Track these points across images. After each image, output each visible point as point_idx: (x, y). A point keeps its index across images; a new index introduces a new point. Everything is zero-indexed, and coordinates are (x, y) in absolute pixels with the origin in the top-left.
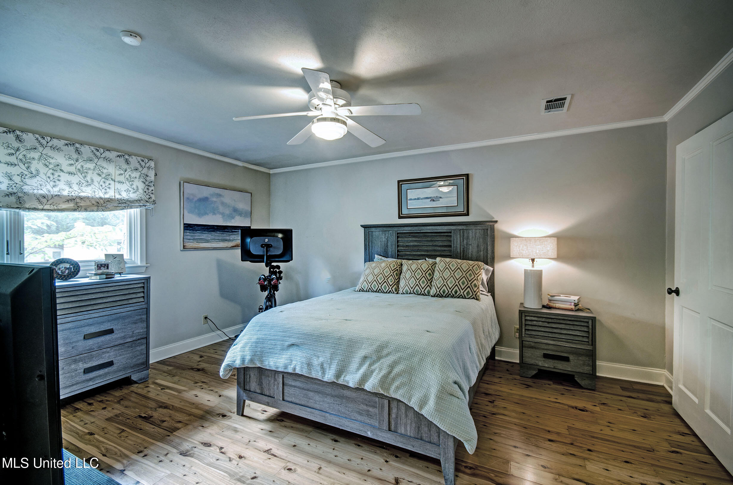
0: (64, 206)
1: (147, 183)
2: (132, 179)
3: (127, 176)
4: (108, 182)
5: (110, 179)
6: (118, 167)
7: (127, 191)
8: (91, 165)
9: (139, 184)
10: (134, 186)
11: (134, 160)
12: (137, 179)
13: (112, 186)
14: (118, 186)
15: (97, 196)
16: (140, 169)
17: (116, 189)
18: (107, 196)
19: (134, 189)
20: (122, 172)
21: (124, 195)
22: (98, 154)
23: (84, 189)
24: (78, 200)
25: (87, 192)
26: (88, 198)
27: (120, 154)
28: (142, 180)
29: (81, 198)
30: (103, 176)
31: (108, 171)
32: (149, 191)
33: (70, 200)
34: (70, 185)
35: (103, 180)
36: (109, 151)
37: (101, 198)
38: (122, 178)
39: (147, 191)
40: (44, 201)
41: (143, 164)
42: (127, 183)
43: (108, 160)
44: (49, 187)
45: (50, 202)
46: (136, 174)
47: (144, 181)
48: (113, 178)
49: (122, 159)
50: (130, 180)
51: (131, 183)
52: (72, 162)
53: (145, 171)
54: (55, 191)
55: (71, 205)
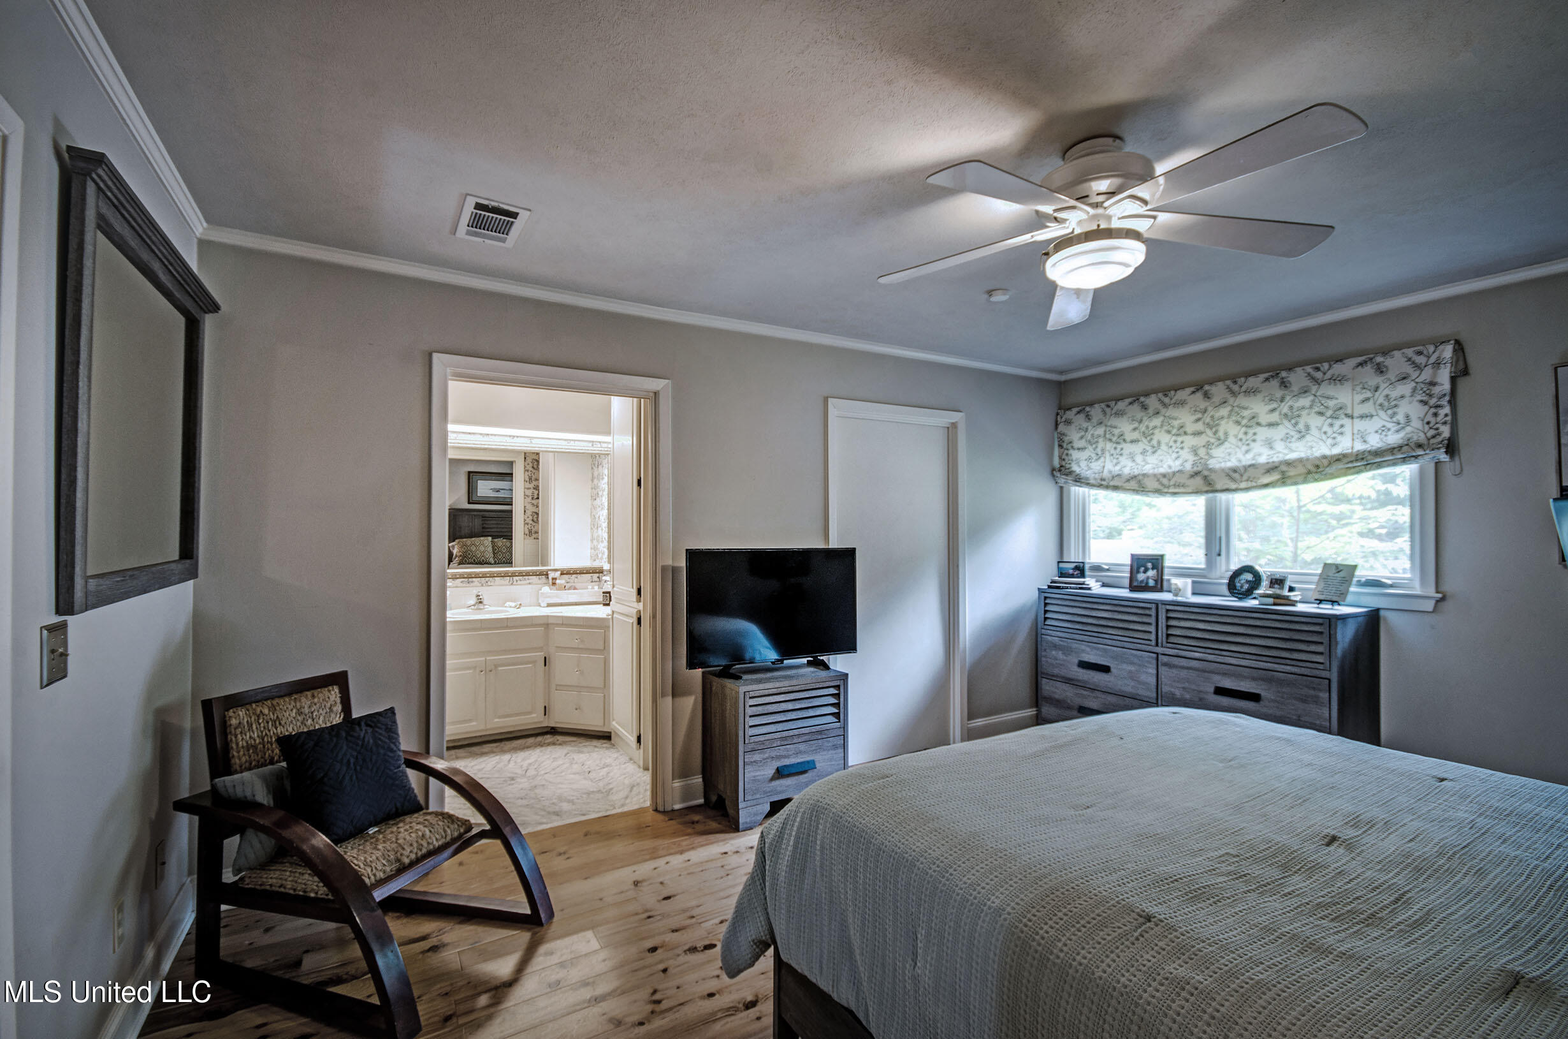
0: (1266, 480)
1: (1433, 401)
2: (1395, 402)
3: (1381, 400)
4: (1337, 423)
5: (1343, 416)
6: (1358, 389)
7: (1384, 430)
8: (1305, 401)
9: (1412, 409)
10: (1400, 417)
11: (1396, 362)
12: (1406, 400)
13: (1347, 430)
14: (1360, 425)
15: (1318, 454)
16: (1414, 375)
17: (1356, 432)
18: (1336, 451)
19: (1399, 424)
20: (1369, 394)
21: (1375, 442)
22: (1319, 375)
23: (1293, 445)
24: (1284, 468)
25: (1299, 450)
26: (1300, 460)
27: (1363, 358)
28: (1419, 398)
29: (1289, 463)
30: (1329, 413)
31: (1339, 401)
32: (1439, 419)
33: (1271, 468)
34: (1269, 444)
35: (1329, 421)
36: (1341, 360)
37: (1324, 457)
38: (1368, 408)
39: (1433, 420)
40: (1236, 476)
41: (1421, 360)
42: (1382, 413)
43: (1339, 380)
44: (1240, 455)
45: (1245, 478)
46: (1405, 388)
47: (1424, 398)
48: (1349, 411)
49: (1368, 368)
50: (1390, 406)
51: (1390, 412)
52: (1274, 405)
53: (1426, 375)
54: (1247, 460)
55: (1275, 476)
